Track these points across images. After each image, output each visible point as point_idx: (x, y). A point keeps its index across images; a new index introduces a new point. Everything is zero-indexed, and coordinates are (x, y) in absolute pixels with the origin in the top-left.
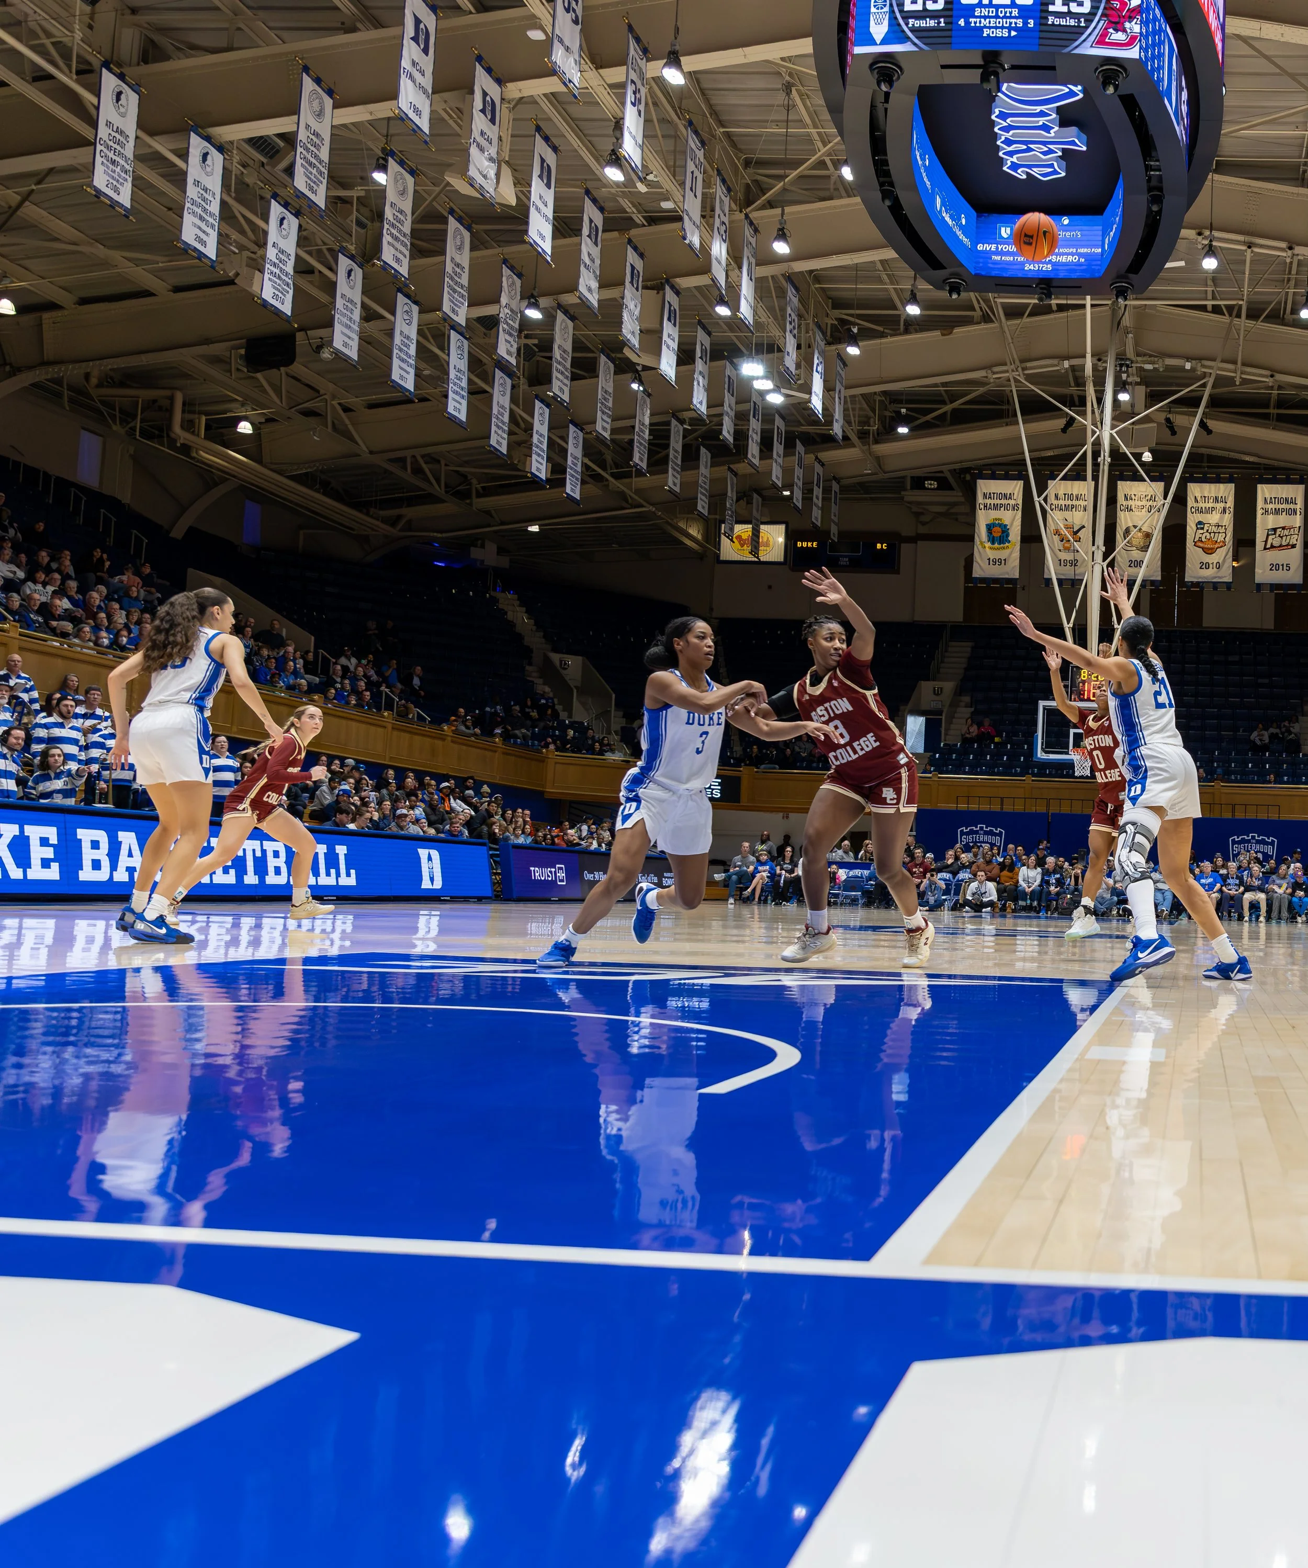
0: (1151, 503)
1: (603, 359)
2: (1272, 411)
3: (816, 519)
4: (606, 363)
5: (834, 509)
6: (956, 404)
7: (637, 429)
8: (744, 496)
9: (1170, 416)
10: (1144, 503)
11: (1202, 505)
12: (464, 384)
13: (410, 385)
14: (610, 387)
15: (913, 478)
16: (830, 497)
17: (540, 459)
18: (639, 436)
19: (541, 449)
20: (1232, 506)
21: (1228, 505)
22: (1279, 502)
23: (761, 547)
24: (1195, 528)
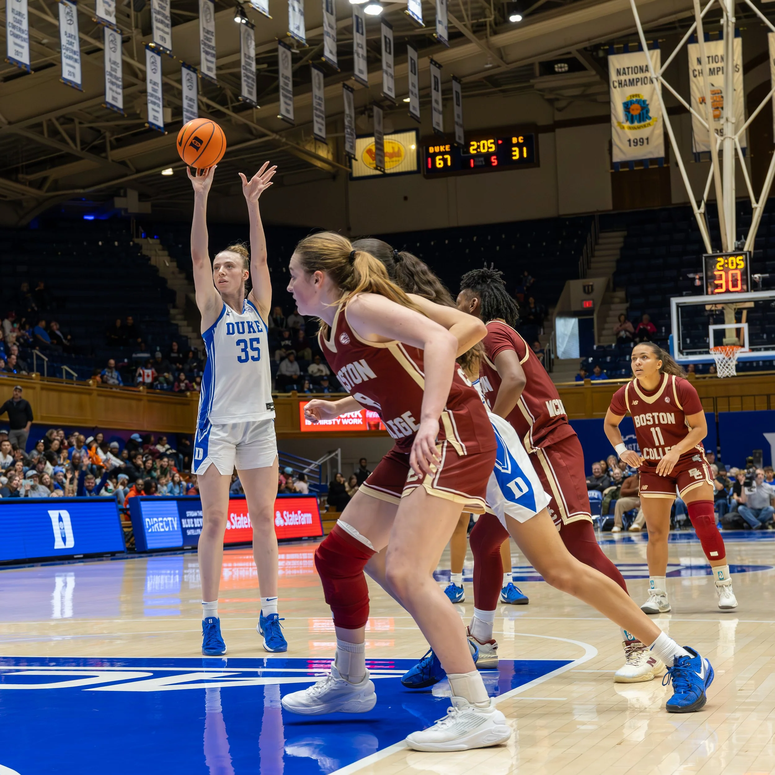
3: (438, 124)
4: (205, 3)
5: (457, 110)
7: (243, 63)
8: (363, 110)
12: (76, 47)
13: (25, 59)
14: (211, 27)
15: (542, 64)
16: (452, 99)
17: (156, 108)
18: (246, 69)
19: (156, 97)
23: (387, 159)
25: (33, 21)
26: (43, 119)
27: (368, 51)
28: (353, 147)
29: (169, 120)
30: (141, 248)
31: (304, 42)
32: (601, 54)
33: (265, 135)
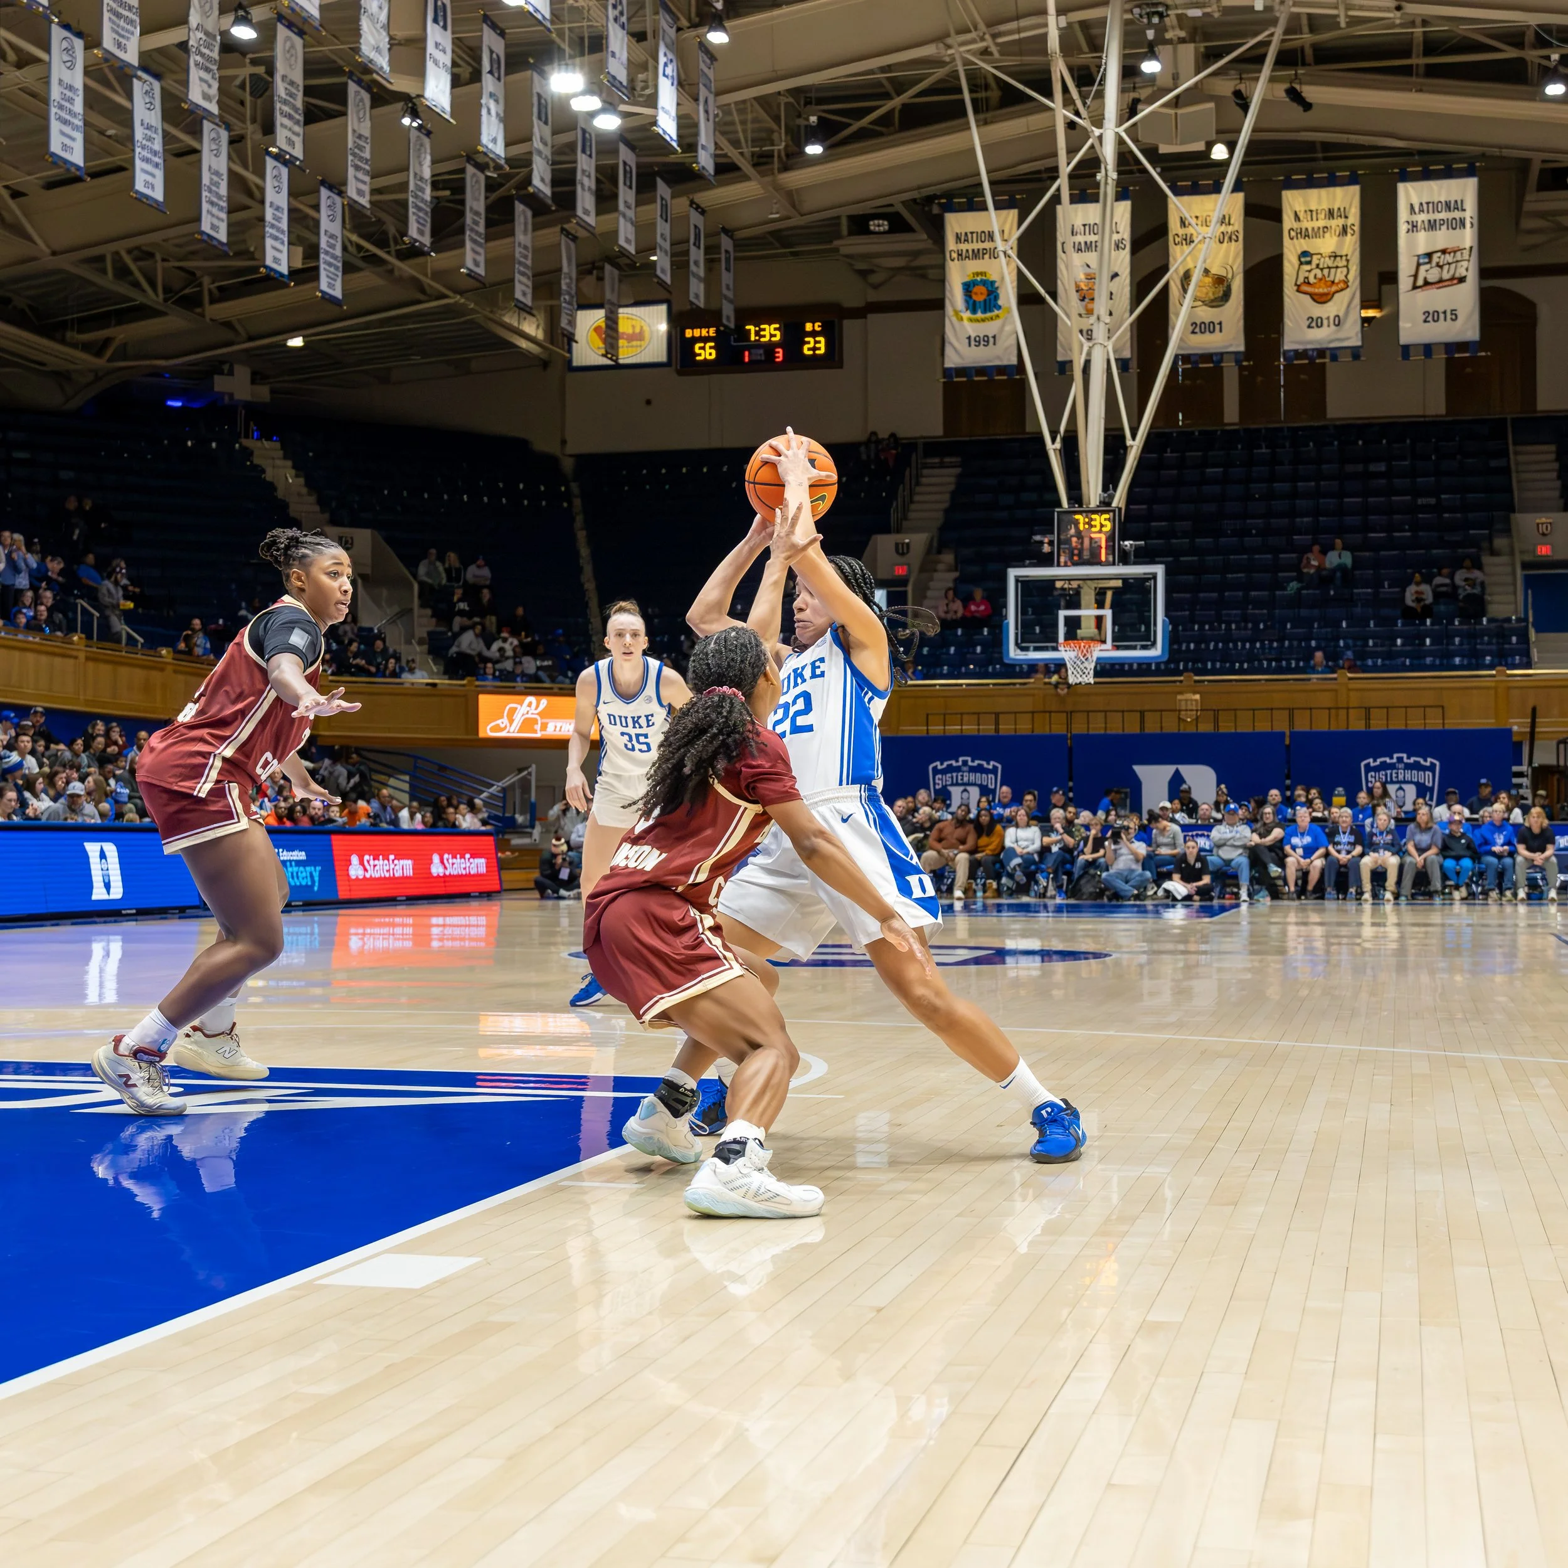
0: (1223, 228)
1: (352, 87)
2: (1415, 61)
3: (697, 296)
4: (357, 93)
5: (727, 278)
6: (904, 98)
7: (412, 187)
8: (589, 268)
9: (1241, 86)
10: (1212, 229)
11: (1307, 224)
12: (158, 146)
13: (77, 157)
14: (365, 129)
15: (852, 219)
16: (719, 260)
17: (278, 245)
18: (416, 197)
19: (279, 229)
20: (1357, 222)
21: (1350, 221)
22: (1436, 209)
23: (621, 342)
24: (1296, 262)
25: (92, 100)
26: (107, 250)
27: (598, 181)
28: (572, 323)
29: (298, 264)
30: (251, 453)
31: (502, 162)
32: (936, 210)
33: (445, 296)
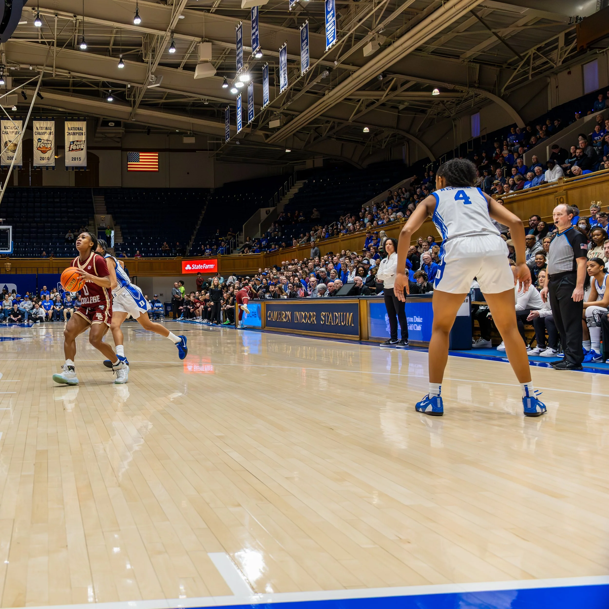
0: (16, 130)
2: (70, 88)
9: (24, 91)
10: (13, 130)
11: (40, 131)
20: (54, 132)
21: (52, 131)
22: (75, 129)
24: (37, 142)
